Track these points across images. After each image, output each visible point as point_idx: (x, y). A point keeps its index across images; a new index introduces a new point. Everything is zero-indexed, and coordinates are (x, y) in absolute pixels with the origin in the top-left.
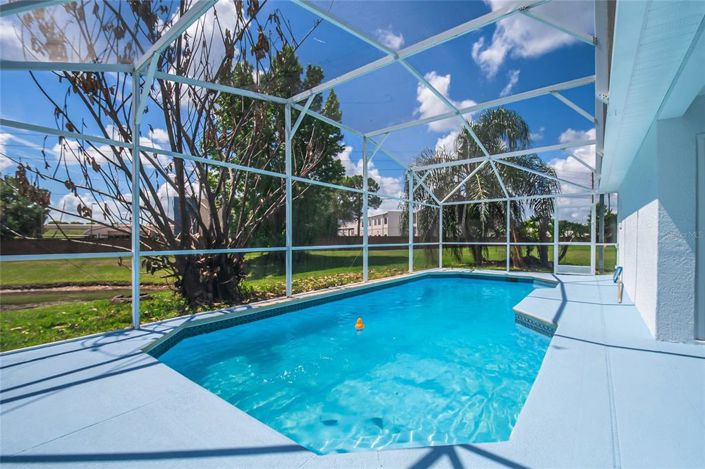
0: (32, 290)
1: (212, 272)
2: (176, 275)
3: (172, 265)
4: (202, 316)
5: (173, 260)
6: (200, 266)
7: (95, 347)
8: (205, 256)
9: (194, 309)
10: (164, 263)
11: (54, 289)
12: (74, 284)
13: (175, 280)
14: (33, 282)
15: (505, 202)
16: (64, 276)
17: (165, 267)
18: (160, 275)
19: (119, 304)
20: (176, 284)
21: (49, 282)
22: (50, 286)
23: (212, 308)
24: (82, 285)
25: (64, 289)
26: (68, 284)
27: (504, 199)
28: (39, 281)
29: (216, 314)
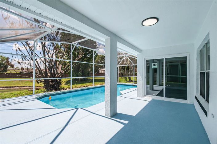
0: (5, 88)
1: (53, 83)
2: (44, 84)
3: (43, 81)
4: (49, 93)
5: (43, 80)
6: (50, 82)
7: (25, 98)
8: (51, 79)
9: (48, 91)
10: (41, 81)
11: (12, 88)
12: (18, 87)
13: (44, 85)
14: (6, 86)
15: (133, 66)
16: (14, 84)
17: (42, 82)
18: (40, 84)
19: (31, 91)
20: (44, 86)
21: (10, 86)
22: (10, 87)
23: (52, 91)
24: (20, 87)
25: (15, 88)
26: (16, 87)
27: (132, 65)
28: (8, 86)
29: (53, 92)
